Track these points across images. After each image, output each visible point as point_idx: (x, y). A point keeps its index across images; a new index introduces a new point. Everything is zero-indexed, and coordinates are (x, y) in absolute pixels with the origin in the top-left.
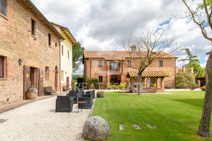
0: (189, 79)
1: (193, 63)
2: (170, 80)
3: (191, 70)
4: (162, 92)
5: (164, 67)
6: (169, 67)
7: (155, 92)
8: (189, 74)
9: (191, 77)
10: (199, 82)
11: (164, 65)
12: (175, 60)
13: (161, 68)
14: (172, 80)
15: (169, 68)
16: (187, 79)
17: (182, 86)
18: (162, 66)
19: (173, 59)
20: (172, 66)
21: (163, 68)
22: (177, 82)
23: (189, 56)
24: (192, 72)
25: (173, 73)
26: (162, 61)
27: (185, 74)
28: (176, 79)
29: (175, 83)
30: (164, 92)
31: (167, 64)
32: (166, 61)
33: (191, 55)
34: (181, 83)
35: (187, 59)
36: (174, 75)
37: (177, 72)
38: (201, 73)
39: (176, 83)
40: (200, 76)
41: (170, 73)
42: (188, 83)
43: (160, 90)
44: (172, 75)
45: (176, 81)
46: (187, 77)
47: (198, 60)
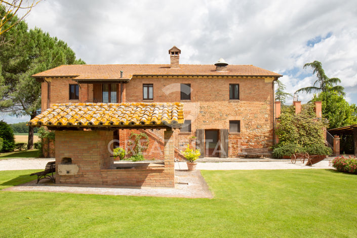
0: (309, 134)
1: (329, 93)
2: (258, 134)
3: (315, 109)
4: (166, 183)
5: (243, 102)
6: (257, 100)
7: (138, 184)
8: (310, 119)
9: (315, 129)
10: (337, 140)
11: (242, 95)
12: (273, 84)
13: (234, 103)
14: (265, 136)
15: (257, 102)
16: (302, 133)
17: (287, 151)
18: (238, 99)
19: (267, 80)
20: (265, 99)
21: (241, 103)
22: (277, 141)
23: (321, 78)
24: (319, 114)
25: (267, 116)
26: (238, 85)
27: (300, 120)
28: (274, 132)
29: (270, 144)
30: (172, 185)
31: (250, 93)
32: (249, 86)
33: (325, 77)
34: (286, 145)
35: (315, 86)
36: (269, 121)
37: (278, 114)
38: (344, 117)
39: (273, 143)
40: (343, 124)
41: (260, 116)
42: (305, 145)
43: (157, 176)
44: (263, 122)
45: (274, 138)
46: (304, 128)
47: (340, 87)
